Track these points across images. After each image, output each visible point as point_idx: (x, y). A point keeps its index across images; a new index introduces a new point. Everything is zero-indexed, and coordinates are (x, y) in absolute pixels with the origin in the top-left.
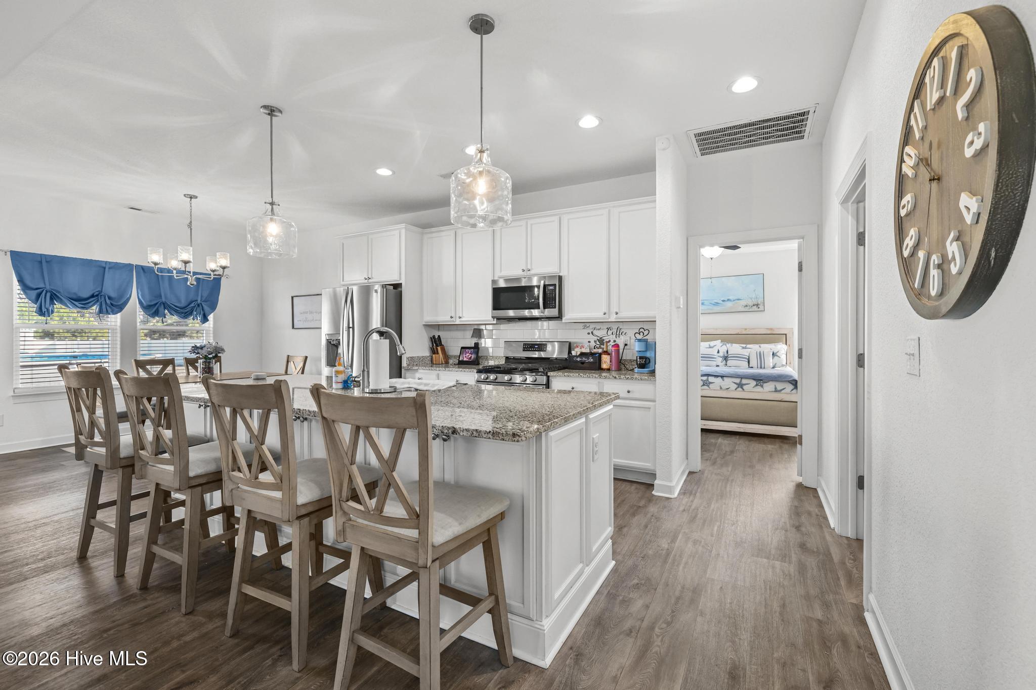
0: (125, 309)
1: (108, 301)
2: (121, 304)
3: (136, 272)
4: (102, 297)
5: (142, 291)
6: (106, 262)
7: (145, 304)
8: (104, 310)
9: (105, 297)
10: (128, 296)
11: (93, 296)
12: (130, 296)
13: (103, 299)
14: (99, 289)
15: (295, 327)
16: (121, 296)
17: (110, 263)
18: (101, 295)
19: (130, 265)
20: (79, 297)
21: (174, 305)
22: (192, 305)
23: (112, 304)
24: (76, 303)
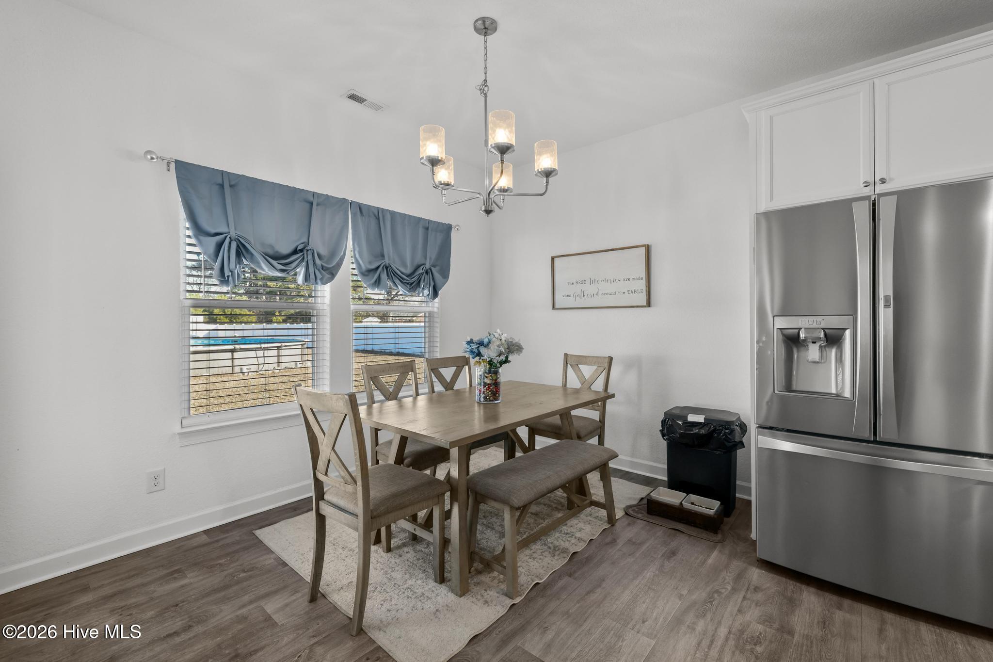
0: (338, 273)
1: (318, 261)
2: (333, 267)
3: (351, 213)
4: (309, 252)
5: (360, 246)
6: (314, 194)
7: (364, 268)
8: (312, 276)
9: (313, 254)
10: (342, 254)
11: (295, 252)
12: (344, 254)
13: (310, 257)
14: (305, 240)
15: (557, 306)
16: (333, 254)
17: (319, 195)
18: (307, 251)
19: (344, 200)
20: (277, 252)
21: (400, 271)
22: (420, 271)
23: (323, 267)
24: (274, 262)
